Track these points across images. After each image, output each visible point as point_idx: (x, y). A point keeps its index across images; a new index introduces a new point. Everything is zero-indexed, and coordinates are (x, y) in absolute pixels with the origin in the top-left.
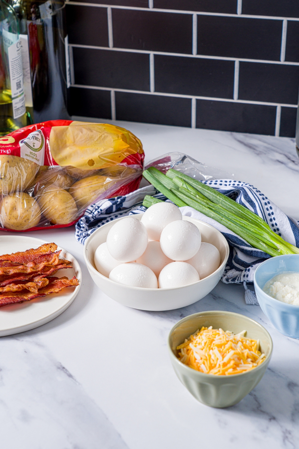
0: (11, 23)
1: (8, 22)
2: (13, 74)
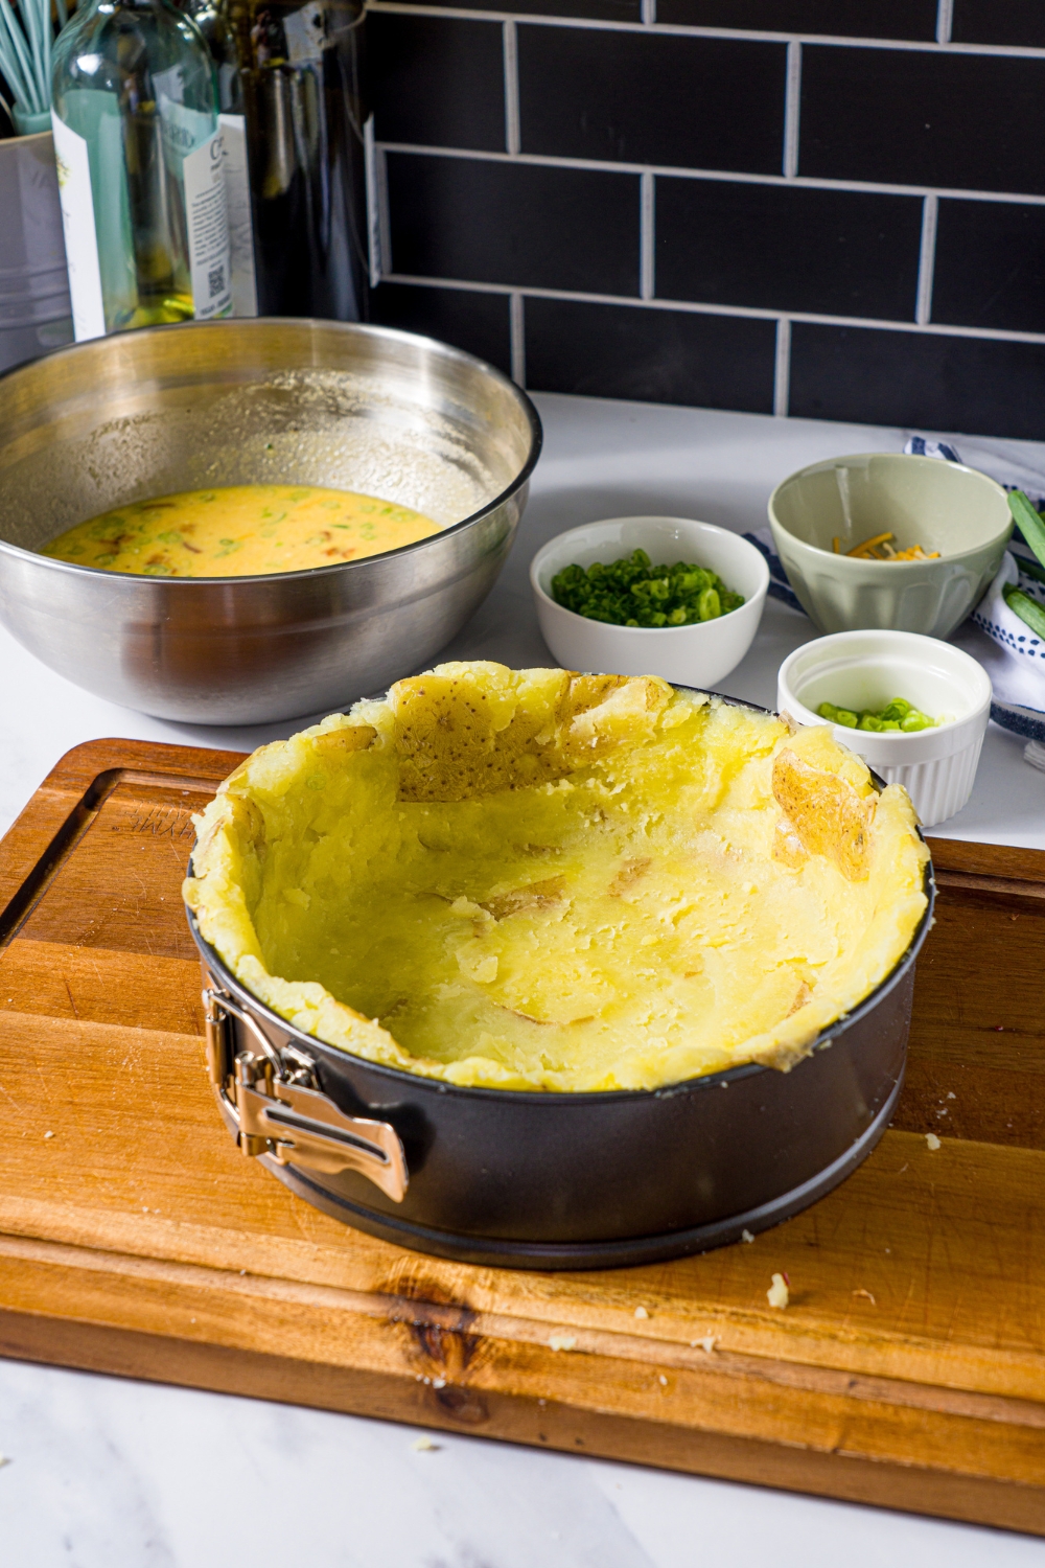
0: (193, 75)
1: (183, 74)
2: (200, 245)
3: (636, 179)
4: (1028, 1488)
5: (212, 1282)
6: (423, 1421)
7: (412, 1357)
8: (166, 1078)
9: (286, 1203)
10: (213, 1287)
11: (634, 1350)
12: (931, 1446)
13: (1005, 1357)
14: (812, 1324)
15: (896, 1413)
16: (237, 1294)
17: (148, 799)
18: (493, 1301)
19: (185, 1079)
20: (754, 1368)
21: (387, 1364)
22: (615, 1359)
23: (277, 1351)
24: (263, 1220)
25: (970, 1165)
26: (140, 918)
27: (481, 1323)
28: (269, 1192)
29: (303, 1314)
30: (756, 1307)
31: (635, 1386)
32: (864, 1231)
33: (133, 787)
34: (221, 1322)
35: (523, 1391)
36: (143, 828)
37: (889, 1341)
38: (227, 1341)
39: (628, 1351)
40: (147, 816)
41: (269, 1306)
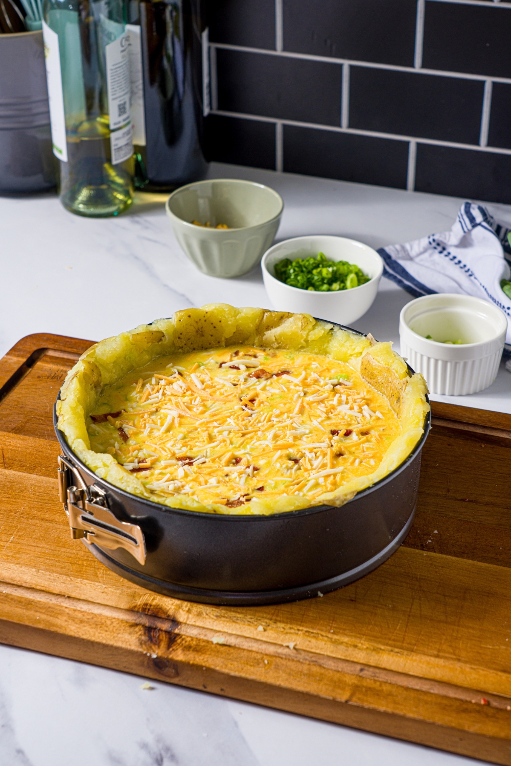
0: (113, 4)
2: (113, 90)
3: (340, 66)
4: (441, 727)
5: (51, 600)
6: (147, 675)
7: (143, 642)
8: (44, 500)
9: (93, 564)
10: (51, 602)
11: (255, 646)
12: (395, 702)
13: (441, 662)
14: (346, 639)
15: (381, 686)
16: (62, 607)
17: (57, 363)
18: (188, 618)
19: (53, 501)
20: (314, 659)
21: (130, 645)
22: (244, 650)
23: (76, 635)
24: (80, 571)
25: (440, 566)
26: (44, 421)
27: (181, 629)
28: (85, 558)
29: (93, 618)
30: (319, 629)
31: (252, 664)
32: (380, 596)
33: (52, 357)
34: (51, 619)
35: (195, 662)
36: (52, 378)
37: (383, 650)
38: (53, 629)
39: (252, 647)
40: (56, 372)
41: (76, 613)
